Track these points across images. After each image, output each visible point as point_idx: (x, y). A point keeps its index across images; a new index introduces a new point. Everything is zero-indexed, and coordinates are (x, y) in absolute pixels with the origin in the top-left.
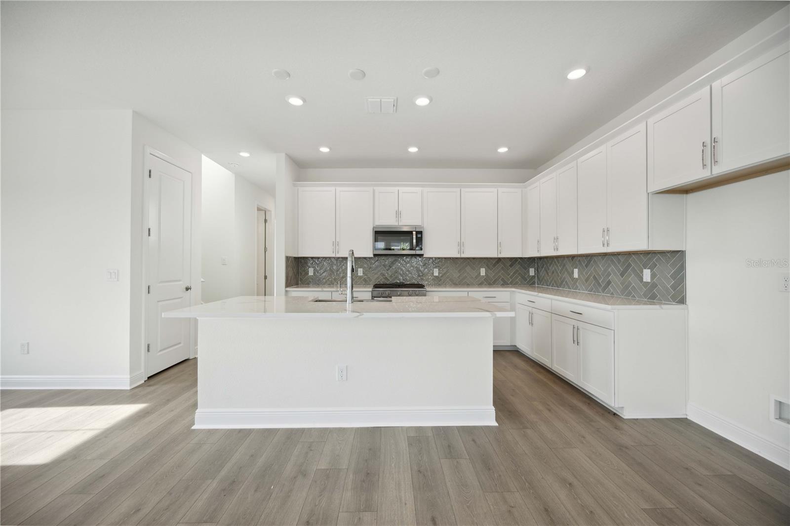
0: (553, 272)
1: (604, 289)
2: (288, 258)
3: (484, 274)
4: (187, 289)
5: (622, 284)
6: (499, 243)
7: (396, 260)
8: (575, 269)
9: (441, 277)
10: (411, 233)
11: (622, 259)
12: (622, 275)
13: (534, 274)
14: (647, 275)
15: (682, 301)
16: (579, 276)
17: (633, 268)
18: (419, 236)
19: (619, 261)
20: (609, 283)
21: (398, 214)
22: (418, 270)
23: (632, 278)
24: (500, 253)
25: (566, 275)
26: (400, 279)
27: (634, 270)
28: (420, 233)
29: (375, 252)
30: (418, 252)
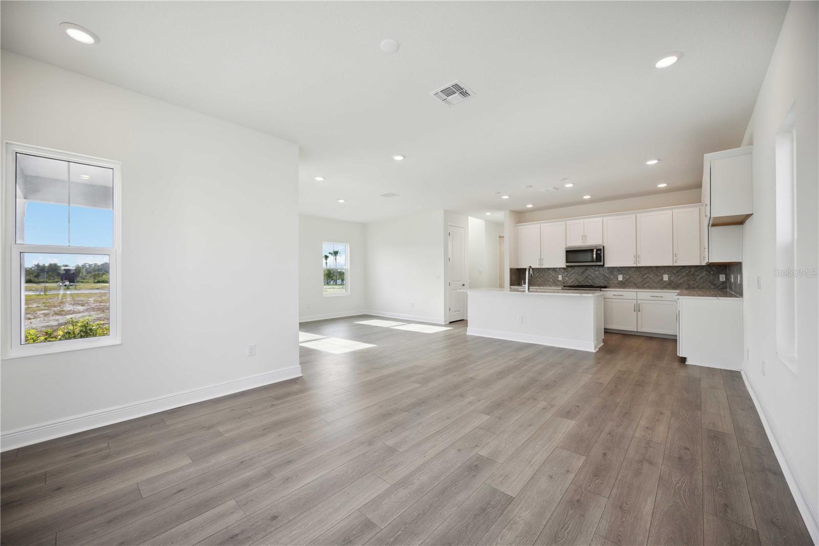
2: (511, 270)
3: (667, 280)
4: (463, 285)
6: (674, 254)
7: (586, 270)
9: (625, 281)
10: (592, 250)
13: (724, 280)
18: (599, 252)
21: (584, 237)
22: (605, 276)
24: (676, 262)
26: (590, 283)
28: (600, 250)
29: (566, 264)
30: (598, 263)
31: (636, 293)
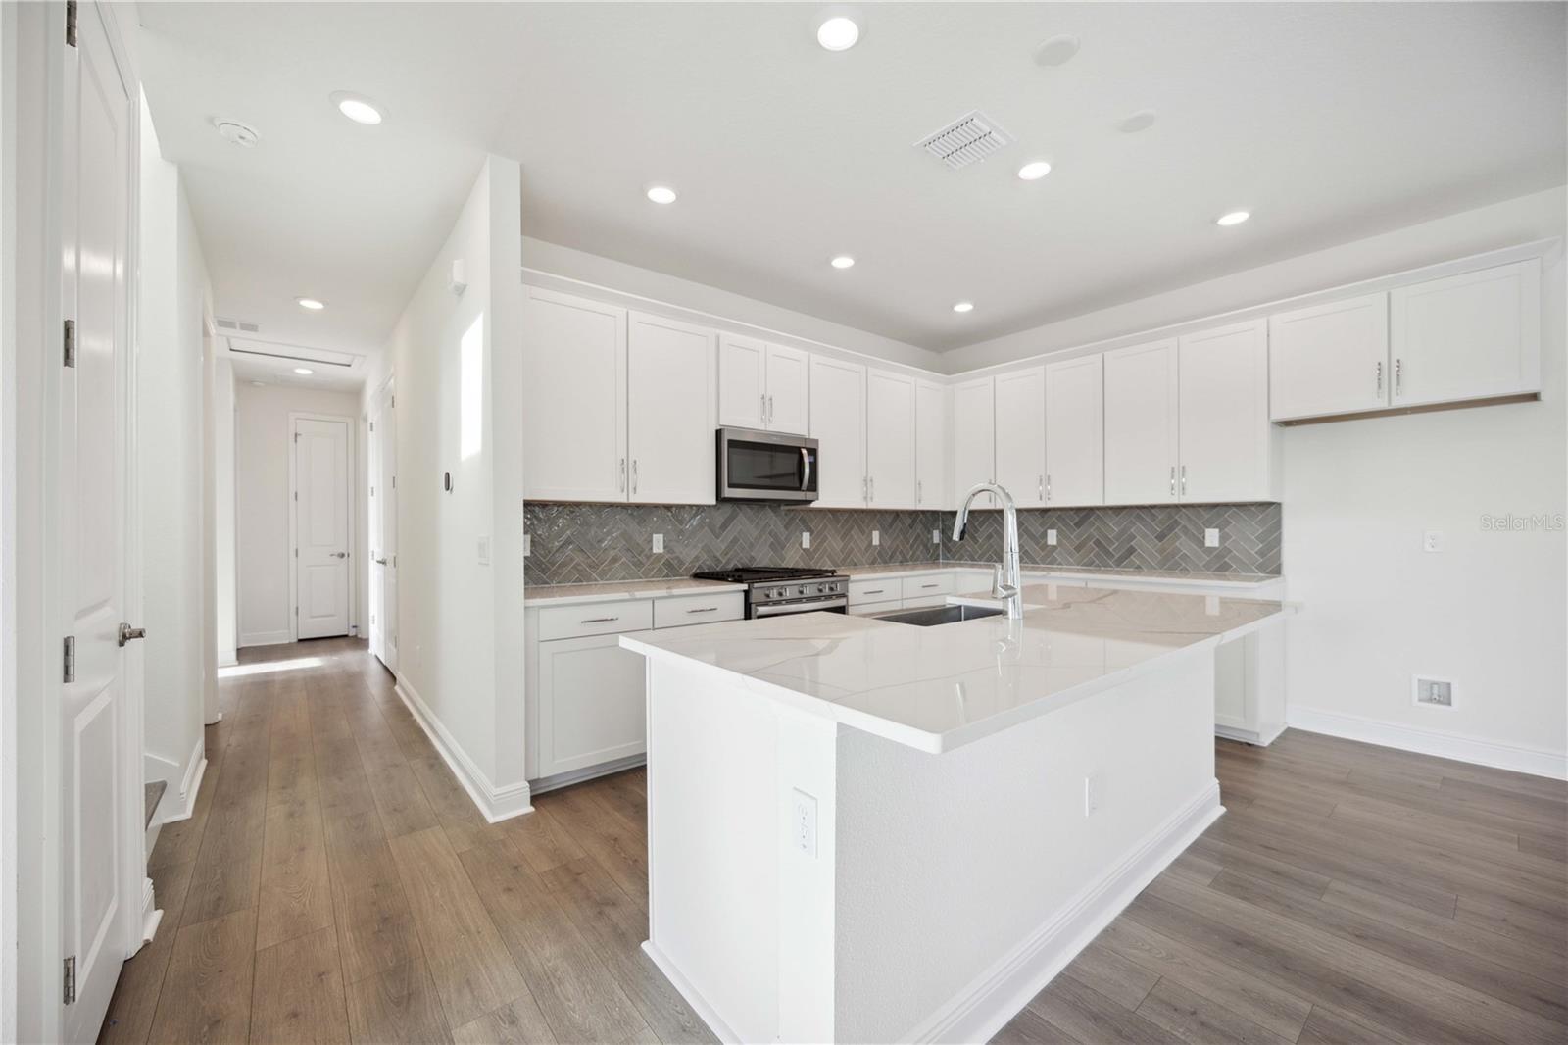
0: (990, 537)
1: (1119, 563)
3: (878, 543)
5: (1160, 551)
8: (1049, 532)
9: (815, 550)
10: (795, 451)
11: (1161, 516)
12: (1160, 538)
14: (1212, 537)
15: (1276, 571)
16: (1059, 541)
17: (1184, 527)
18: (811, 459)
19: (1154, 518)
20: (1131, 551)
23: (1184, 544)
25: (1024, 540)
27: (1185, 531)
28: (813, 452)
29: (728, 492)
30: (809, 495)
31: (899, 580)
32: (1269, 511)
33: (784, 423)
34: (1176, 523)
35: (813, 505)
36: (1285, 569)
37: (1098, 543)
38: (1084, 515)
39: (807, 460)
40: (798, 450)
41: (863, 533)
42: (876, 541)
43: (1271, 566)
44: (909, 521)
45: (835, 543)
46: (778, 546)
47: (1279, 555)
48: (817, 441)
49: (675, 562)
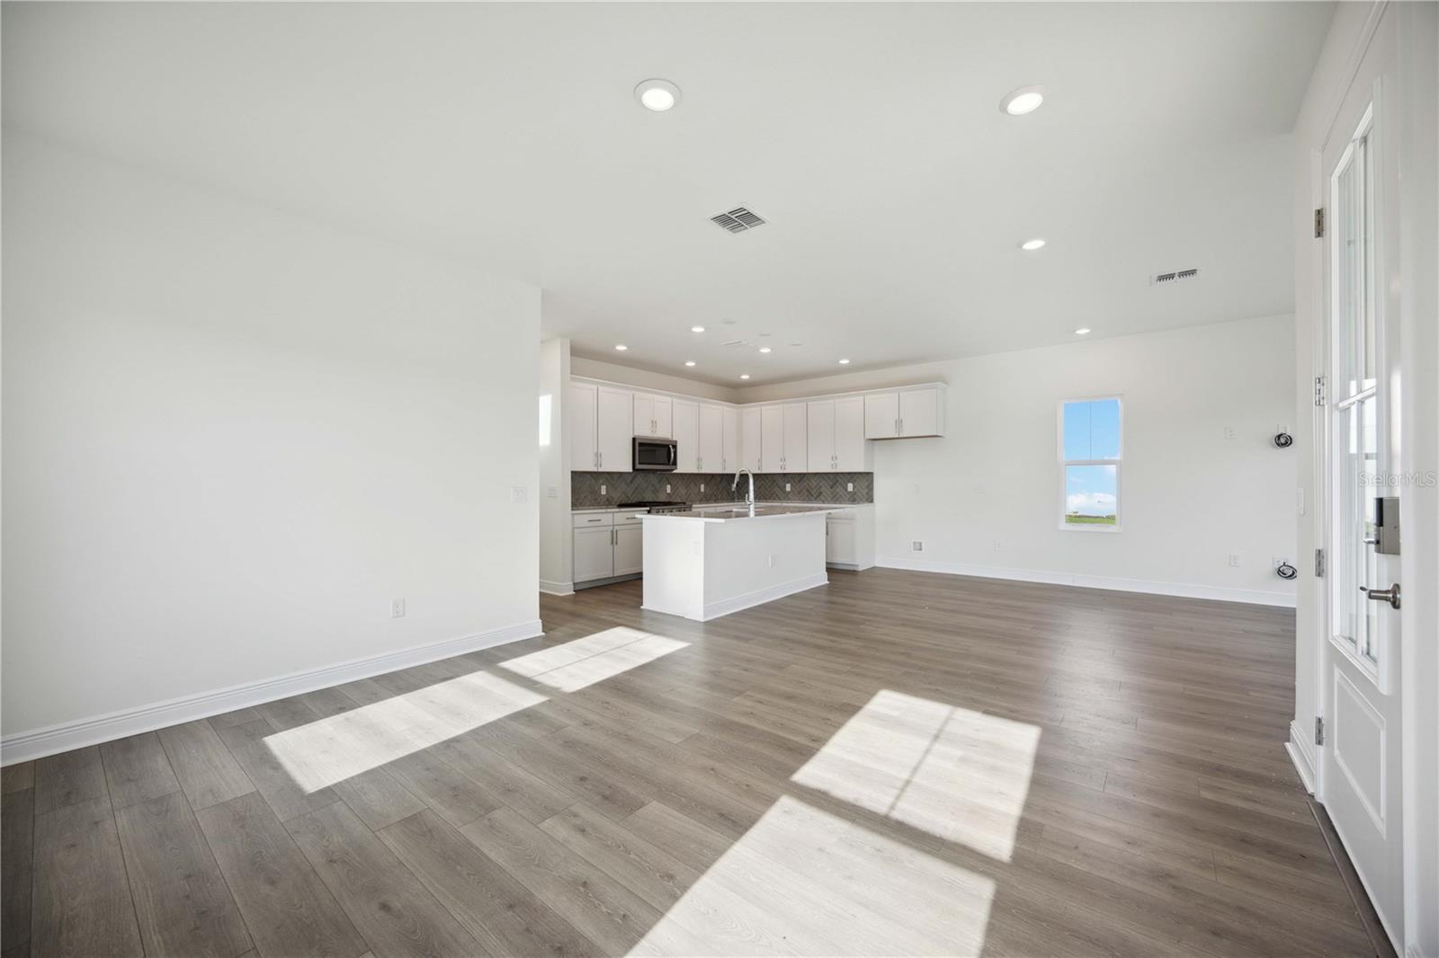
1: (816, 499)
5: (832, 493)
12: (832, 487)
14: (850, 487)
15: (872, 501)
17: (840, 482)
18: (674, 450)
19: (829, 478)
20: (821, 493)
21: (654, 424)
23: (839, 489)
25: (776, 489)
27: (840, 484)
28: (675, 447)
29: (638, 466)
30: (673, 467)
32: (869, 475)
33: (662, 433)
34: (837, 481)
35: (674, 472)
36: (875, 500)
37: (808, 490)
38: (802, 476)
39: (672, 450)
40: (668, 446)
41: (696, 484)
42: (702, 490)
43: (869, 499)
44: (719, 479)
45: (683, 491)
46: (656, 491)
47: (872, 495)
48: (676, 442)
49: (610, 499)
